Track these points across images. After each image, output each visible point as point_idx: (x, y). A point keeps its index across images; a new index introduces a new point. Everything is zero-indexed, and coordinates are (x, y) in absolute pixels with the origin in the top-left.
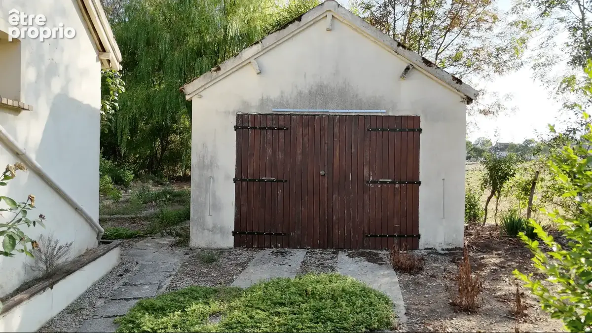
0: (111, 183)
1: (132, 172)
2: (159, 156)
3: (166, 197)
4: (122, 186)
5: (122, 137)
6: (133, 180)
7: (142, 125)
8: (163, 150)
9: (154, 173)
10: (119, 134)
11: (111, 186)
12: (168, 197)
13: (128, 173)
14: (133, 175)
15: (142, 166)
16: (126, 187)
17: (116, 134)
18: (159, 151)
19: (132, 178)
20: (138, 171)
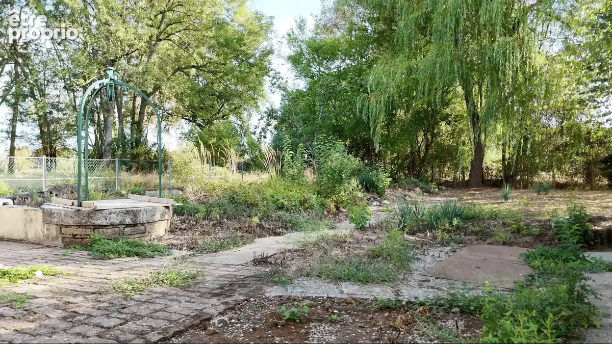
0: (360, 190)
1: (387, 175)
2: (422, 155)
3: (451, 223)
4: (375, 195)
5: (375, 127)
6: (389, 187)
7: (401, 113)
8: (428, 146)
9: (417, 176)
10: (371, 124)
11: (360, 195)
12: (455, 222)
13: (382, 176)
14: (390, 179)
15: (401, 167)
16: (380, 196)
17: (368, 123)
18: (423, 147)
19: (389, 183)
20: (396, 174)
